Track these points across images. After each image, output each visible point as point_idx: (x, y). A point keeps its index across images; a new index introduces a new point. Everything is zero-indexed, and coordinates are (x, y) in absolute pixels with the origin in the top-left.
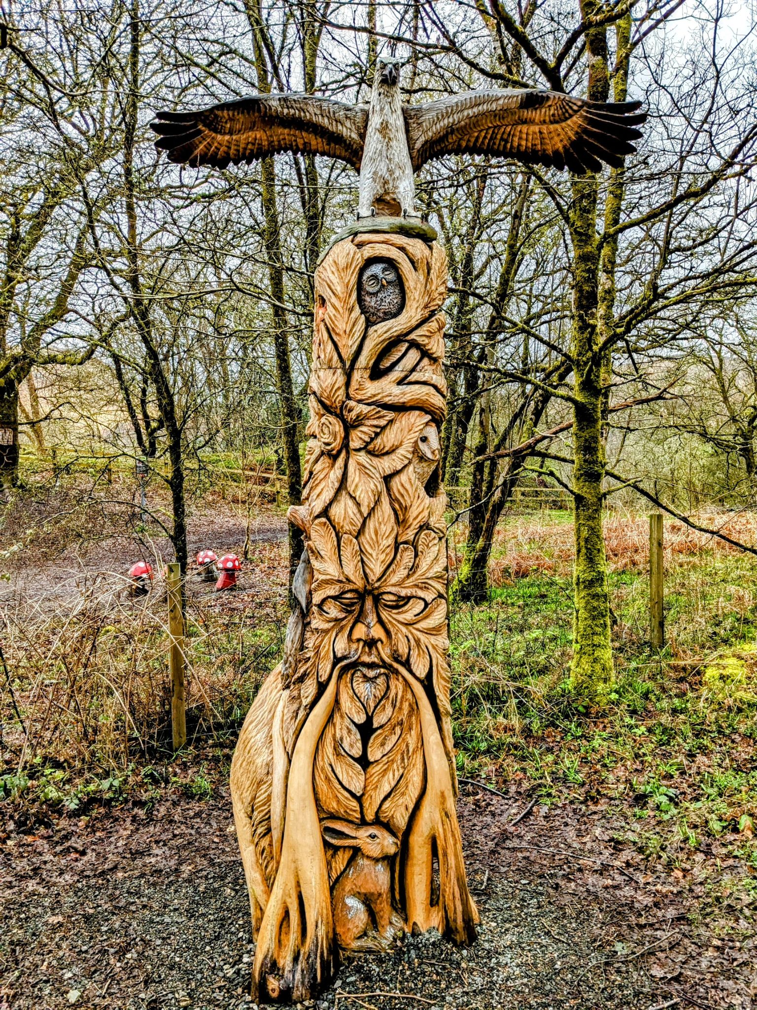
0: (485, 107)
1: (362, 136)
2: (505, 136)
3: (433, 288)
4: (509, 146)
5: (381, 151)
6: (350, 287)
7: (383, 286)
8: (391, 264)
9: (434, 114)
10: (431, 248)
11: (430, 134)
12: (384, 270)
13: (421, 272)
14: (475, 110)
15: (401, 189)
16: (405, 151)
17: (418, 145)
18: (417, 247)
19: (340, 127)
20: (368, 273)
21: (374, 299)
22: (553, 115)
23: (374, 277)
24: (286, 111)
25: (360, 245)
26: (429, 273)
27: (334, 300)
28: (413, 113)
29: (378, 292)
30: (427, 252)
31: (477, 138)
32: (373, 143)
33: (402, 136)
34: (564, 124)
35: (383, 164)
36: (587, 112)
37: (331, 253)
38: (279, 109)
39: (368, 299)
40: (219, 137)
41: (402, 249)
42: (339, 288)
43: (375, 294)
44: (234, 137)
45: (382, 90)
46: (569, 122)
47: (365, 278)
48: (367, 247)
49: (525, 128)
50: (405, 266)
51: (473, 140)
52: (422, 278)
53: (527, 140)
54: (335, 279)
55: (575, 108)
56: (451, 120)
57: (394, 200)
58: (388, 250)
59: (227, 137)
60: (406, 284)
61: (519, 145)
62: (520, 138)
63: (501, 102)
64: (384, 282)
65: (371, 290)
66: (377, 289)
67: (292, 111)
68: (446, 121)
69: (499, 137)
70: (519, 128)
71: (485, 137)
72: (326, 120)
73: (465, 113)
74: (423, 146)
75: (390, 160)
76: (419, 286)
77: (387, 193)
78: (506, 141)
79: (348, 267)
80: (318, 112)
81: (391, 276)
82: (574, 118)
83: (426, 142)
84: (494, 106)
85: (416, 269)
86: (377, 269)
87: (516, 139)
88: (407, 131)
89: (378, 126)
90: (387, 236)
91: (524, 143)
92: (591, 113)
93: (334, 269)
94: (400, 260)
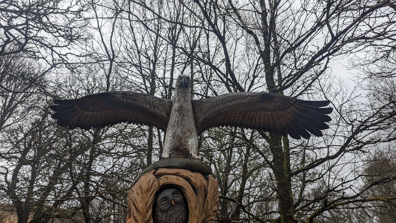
0: (239, 101)
1: (169, 115)
2: (251, 117)
3: (209, 207)
4: (253, 122)
5: (178, 121)
6: (148, 205)
7: (172, 205)
8: (179, 189)
9: (210, 104)
10: (207, 179)
11: (207, 115)
12: (174, 193)
13: (200, 195)
14: (233, 103)
15: (190, 143)
16: (193, 123)
17: (200, 120)
18: (197, 178)
19: (156, 110)
20: (162, 195)
21: (165, 215)
22: (279, 106)
23: (166, 198)
24: (125, 100)
25: (158, 176)
26: (206, 196)
27: (136, 214)
28: (197, 104)
29: (168, 209)
30: (205, 182)
31: (234, 117)
32: (174, 117)
33: (191, 114)
34: (286, 111)
35: (179, 129)
36: (299, 105)
37: (139, 180)
38: (122, 99)
39: (160, 214)
40: (86, 113)
41: (187, 179)
42: (140, 206)
43: (166, 211)
44: (95, 113)
45: (180, 90)
46: (289, 110)
47: (159, 199)
48: (163, 178)
49: (263, 113)
50: (189, 192)
51: (232, 118)
52: (201, 200)
53: (264, 119)
54: (138, 198)
55: (292, 102)
56: (219, 108)
57: (186, 149)
58: (177, 179)
59: (90, 113)
60: (190, 205)
61: (260, 122)
62: (260, 118)
63: (248, 98)
64: (173, 202)
65: (163, 208)
66: (167, 207)
67: (129, 100)
68: (216, 108)
69: (247, 117)
70: (259, 113)
71: (239, 117)
72: (148, 106)
73: (227, 104)
74: (203, 121)
75: (184, 127)
76: (198, 206)
77: (181, 145)
78: (252, 120)
79: (148, 190)
80: (144, 101)
81: (179, 198)
82: (292, 108)
83: (205, 119)
84: (244, 100)
85: (196, 193)
86: (168, 193)
87: (257, 119)
88: (194, 113)
89: (177, 108)
90: (178, 170)
91: (262, 121)
92: (301, 106)
93: (139, 192)
94: (185, 187)
